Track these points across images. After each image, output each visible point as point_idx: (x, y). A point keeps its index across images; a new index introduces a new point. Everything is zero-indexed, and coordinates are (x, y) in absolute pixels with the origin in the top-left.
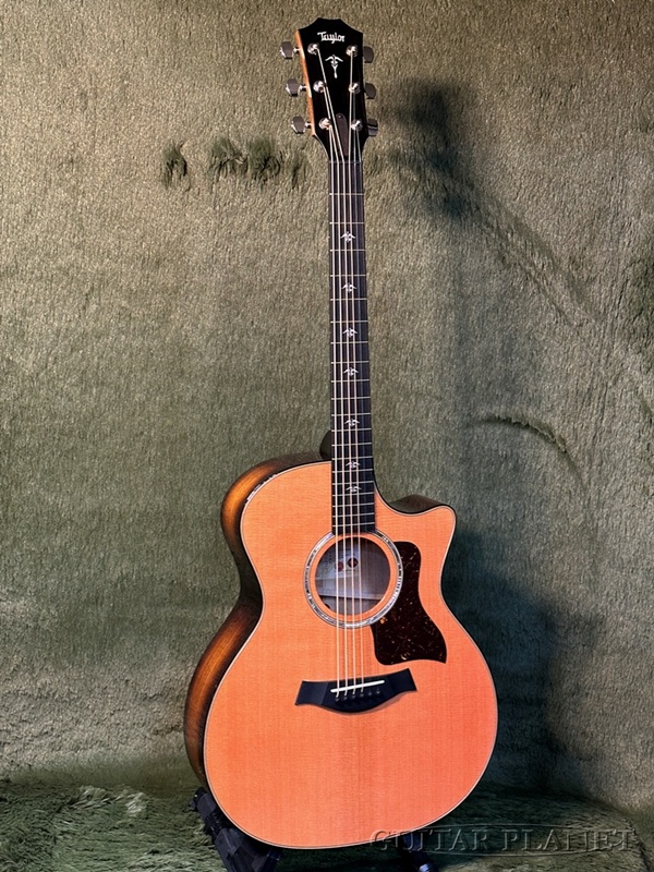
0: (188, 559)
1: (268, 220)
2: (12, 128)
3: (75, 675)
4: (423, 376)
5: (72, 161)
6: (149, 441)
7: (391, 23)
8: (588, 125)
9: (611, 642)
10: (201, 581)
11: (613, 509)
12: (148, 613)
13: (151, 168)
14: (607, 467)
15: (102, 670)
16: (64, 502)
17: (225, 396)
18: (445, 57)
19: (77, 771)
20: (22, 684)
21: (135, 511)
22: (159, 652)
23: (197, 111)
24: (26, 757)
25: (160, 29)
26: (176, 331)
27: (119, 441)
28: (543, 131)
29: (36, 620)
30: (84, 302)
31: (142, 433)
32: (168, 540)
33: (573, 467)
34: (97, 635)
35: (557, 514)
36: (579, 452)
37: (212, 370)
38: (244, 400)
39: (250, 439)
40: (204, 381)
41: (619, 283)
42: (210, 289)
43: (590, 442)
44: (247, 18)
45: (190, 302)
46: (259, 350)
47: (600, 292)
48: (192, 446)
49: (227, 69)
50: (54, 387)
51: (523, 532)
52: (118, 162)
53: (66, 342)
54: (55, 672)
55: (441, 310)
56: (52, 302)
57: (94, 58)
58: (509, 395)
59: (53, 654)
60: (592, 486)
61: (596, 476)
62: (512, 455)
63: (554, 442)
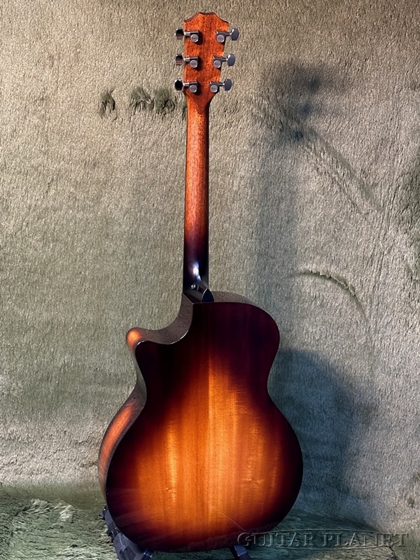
0: (107, 355)
1: (166, 140)
2: (5, 77)
3: (32, 426)
4: (263, 243)
5: (43, 99)
6: (84, 278)
7: (250, 16)
8: (376, 84)
9: (381, 422)
10: (115, 370)
11: (385, 335)
12: (80, 388)
13: (92, 104)
14: (382, 307)
15: (50, 424)
16: (30, 315)
17: (134, 252)
18: (283, 39)
19: (31, 489)
21: (74, 323)
22: (86, 414)
23: (123, 69)
25: (101, 17)
26: (105, 208)
27: (66, 277)
28: (346, 87)
29: (9, 390)
30: (47, 188)
31: (81, 273)
32: (95, 342)
33: (359, 306)
34: (47, 401)
35: (348, 337)
36: (364, 296)
37: (126, 234)
38: (146, 254)
39: (149, 279)
40: (121, 241)
41: (394, 187)
42: (127, 182)
43: (371, 290)
44: (157, 12)
45: (114, 190)
46: (157, 222)
47: (381, 193)
48: (112, 282)
49: (143, 44)
50: (25, 241)
51: (325, 347)
52: (71, 101)
54: (20, 423)
55: (276, 200)
56: (27, 188)
57: (59, 34)
58: (318, 257)
59: (19, 412)
60: (372, 319)
61: (374, 312)
62: (319, 296)
63: (348, 289)
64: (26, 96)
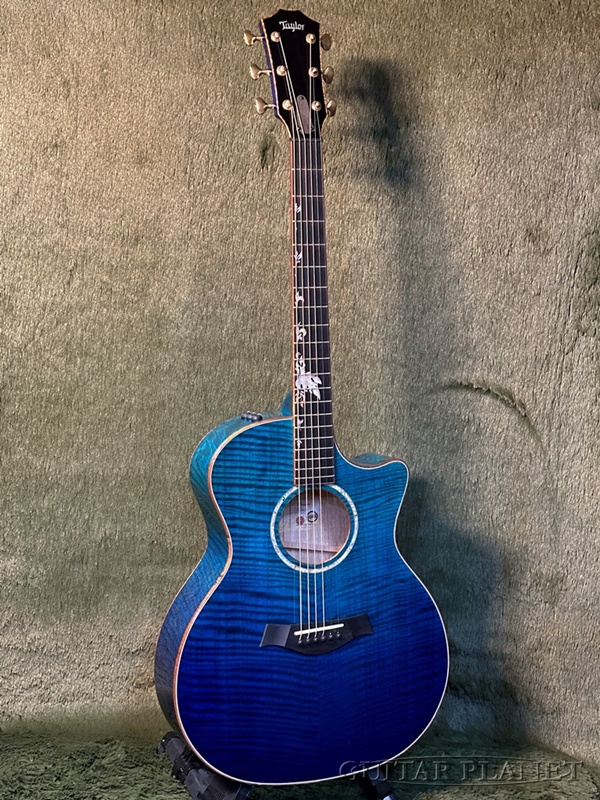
0: (167, 521)
1: (240, 198)
3: (62, 631)
4: (388, 344)
5: (56, 145)
6: (129, 409)
7: (354, 11)
8: (542, 105)
9: (572, 599)
10: (179, 542)
11: (572, 470)
12: (130, 571)
13: (129, 151)
14: (566, 431)
15: (88, 626)
16: (51, 466)
17: (200, 365)
18: (405, 42)
19: (64, 722)
20: (12, 638)
21: (117, 475)
22: (141, 610)
23: (171, 96)
24: (17, 707)
25: (136, 21)
26: (154, 304)
27: (103, 408)
28: (499, 110)
29: (25, 578)
30: (68, 277)
31: (123, 401)
32: (149, 502)
33: (533, 430)
34: (82, 593)
35: (519, 476)
36: (539, 415)
37: (188, 340)
38: (218, 368)
39: (224, 405)
40: (180, 350)
41: (575, 253)
42: (186, 264)
43: (549, 407)
45: (167, 276)
46: (232, 320)
47: (556, 264)
48: (170, 412)
49: (200, 57)
50: (40, 358)
51: (486, 493)
52: (98, 147)
53: (52, 316)
54: (44, 627)
55: (404, 281)
56: (39, 278)
57: (75, 49)
58: (470, 362)
59: (42, 611)
60: (552, 449)
61: (554, 439)
62: (474, 419)
63: (515, 407)
64: (31, 141)
